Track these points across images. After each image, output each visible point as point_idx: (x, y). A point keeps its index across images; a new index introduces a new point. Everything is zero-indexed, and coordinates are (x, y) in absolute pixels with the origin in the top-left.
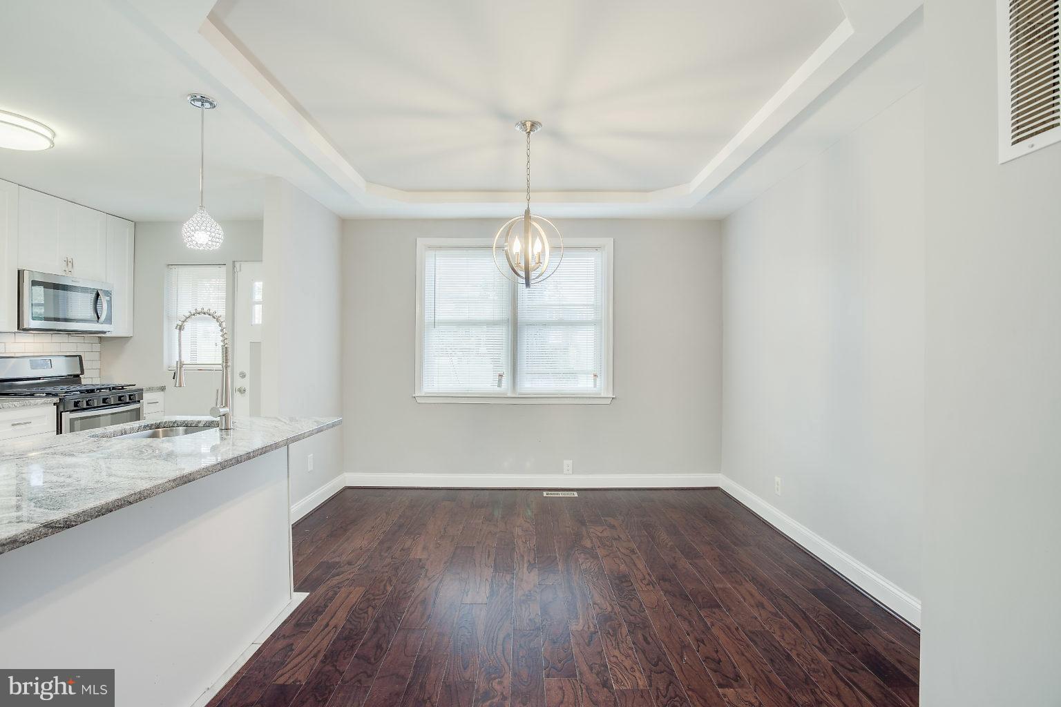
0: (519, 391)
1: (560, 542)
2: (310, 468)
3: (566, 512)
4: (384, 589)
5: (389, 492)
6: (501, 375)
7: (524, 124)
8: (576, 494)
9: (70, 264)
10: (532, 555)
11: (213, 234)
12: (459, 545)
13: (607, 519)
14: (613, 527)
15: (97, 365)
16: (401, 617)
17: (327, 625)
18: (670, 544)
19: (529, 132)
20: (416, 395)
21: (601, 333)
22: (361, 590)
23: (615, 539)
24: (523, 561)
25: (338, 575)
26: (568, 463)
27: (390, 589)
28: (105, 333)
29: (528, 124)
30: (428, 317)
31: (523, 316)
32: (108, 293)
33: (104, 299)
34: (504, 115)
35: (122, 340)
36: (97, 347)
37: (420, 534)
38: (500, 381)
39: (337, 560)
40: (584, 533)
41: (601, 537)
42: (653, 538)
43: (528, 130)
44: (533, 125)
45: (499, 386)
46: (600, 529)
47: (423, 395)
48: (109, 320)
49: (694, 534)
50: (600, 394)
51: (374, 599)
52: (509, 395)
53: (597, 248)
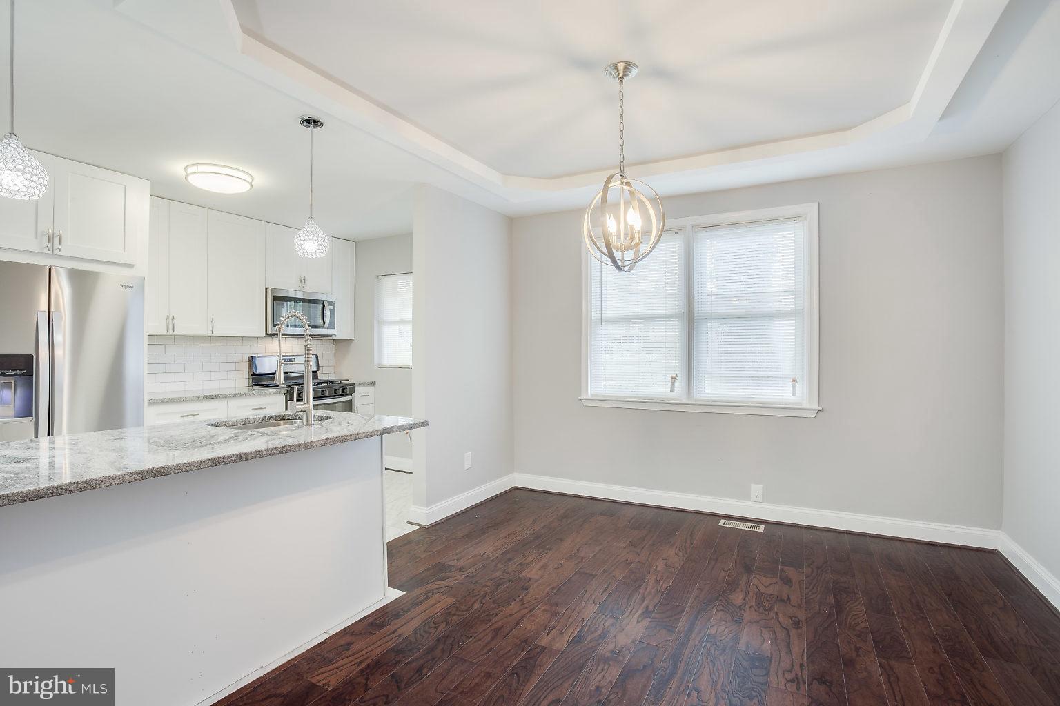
0: (695, 396)
1: (702, 590)
2: (468, 465)
3: (736, 550)
4: (472, 605)
5: (551, 498)
6: (674, 378)
7: (616, 67)
8: (762, 528)
9: (303, 281)
10: (656, 600)
11: (320, 243)
12: (581, 570)
13: (786, 568)
14: (787, 581)
15: (332, 363)
16: (464, 642)
17: (394, 632)
18: (863, 625)
19: (622, 78)
20: (582, 397)
21: (803, 327)
22: (450, 600)
23: (782, 600)
24: (641, 604)
25: (442, 580)
26: (756, 489)
27: (477, 606)
28: (331, 336)
29: (621, 66)
30: (595, 314)
31: (701, 307)
32: (331, 303)
33: (328, 308)
34: (584, 64)
35: (345, 342)
36: (332, 348)
37: (551, 549)
38: (673, 384)
39: (452, 563)
40: (743, 582)
41: (762, 594)
42: (839, 612)
43: (621, 75)
44: (628, 67)
45: (672, 390)
46: (767, 581)
47: (590, 397)
48: (332, 326)
49: (914, 618)
50: (801, 405)
51: (454, 615)
52: (684, 401)
53: (795, 218)
